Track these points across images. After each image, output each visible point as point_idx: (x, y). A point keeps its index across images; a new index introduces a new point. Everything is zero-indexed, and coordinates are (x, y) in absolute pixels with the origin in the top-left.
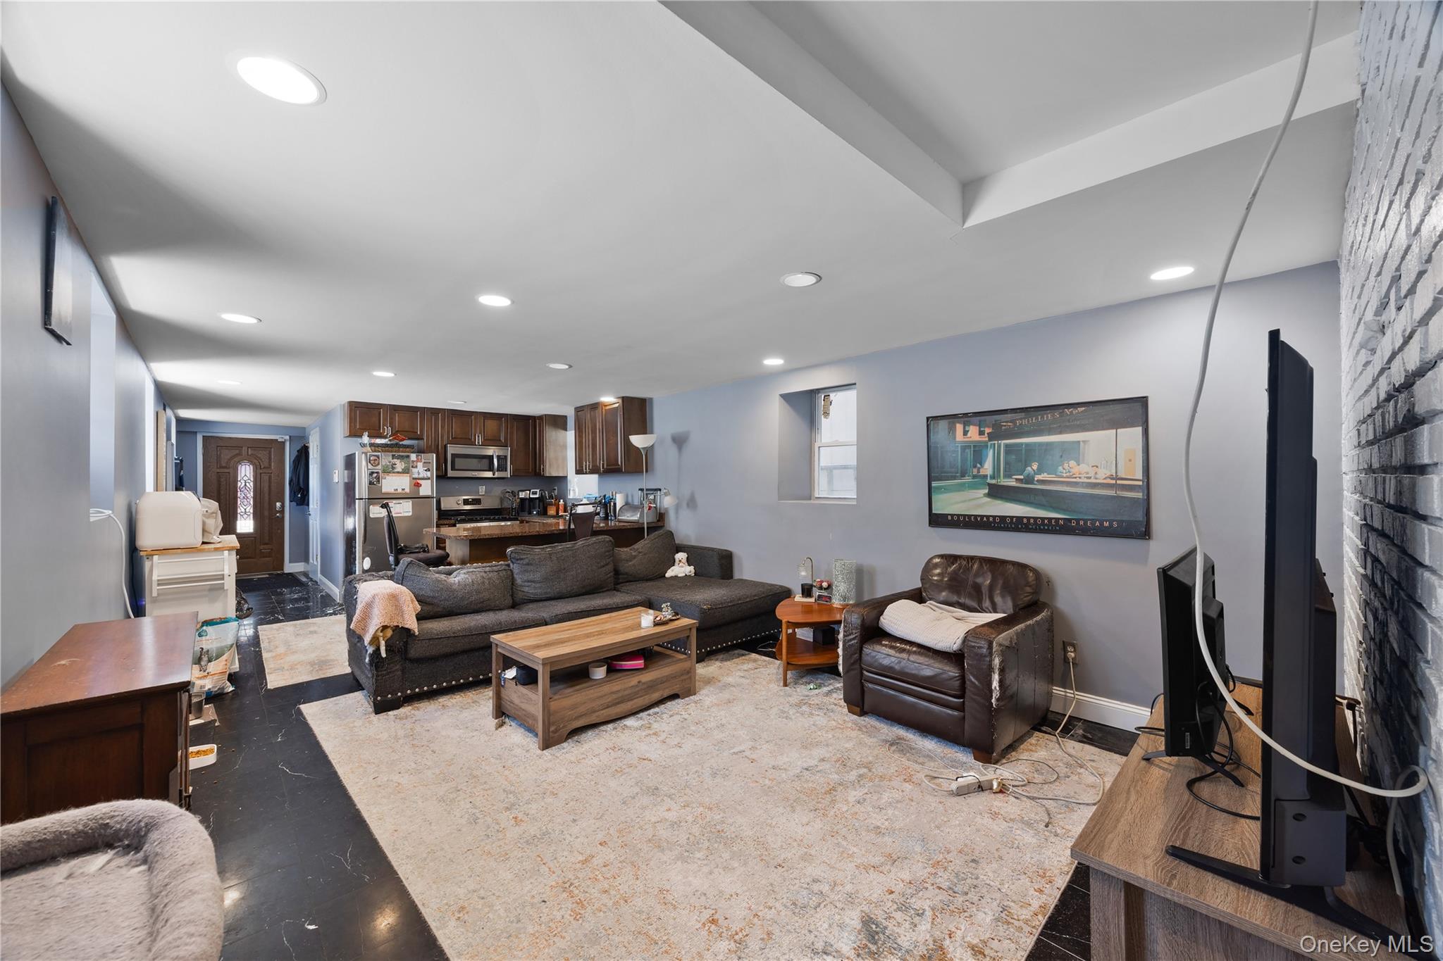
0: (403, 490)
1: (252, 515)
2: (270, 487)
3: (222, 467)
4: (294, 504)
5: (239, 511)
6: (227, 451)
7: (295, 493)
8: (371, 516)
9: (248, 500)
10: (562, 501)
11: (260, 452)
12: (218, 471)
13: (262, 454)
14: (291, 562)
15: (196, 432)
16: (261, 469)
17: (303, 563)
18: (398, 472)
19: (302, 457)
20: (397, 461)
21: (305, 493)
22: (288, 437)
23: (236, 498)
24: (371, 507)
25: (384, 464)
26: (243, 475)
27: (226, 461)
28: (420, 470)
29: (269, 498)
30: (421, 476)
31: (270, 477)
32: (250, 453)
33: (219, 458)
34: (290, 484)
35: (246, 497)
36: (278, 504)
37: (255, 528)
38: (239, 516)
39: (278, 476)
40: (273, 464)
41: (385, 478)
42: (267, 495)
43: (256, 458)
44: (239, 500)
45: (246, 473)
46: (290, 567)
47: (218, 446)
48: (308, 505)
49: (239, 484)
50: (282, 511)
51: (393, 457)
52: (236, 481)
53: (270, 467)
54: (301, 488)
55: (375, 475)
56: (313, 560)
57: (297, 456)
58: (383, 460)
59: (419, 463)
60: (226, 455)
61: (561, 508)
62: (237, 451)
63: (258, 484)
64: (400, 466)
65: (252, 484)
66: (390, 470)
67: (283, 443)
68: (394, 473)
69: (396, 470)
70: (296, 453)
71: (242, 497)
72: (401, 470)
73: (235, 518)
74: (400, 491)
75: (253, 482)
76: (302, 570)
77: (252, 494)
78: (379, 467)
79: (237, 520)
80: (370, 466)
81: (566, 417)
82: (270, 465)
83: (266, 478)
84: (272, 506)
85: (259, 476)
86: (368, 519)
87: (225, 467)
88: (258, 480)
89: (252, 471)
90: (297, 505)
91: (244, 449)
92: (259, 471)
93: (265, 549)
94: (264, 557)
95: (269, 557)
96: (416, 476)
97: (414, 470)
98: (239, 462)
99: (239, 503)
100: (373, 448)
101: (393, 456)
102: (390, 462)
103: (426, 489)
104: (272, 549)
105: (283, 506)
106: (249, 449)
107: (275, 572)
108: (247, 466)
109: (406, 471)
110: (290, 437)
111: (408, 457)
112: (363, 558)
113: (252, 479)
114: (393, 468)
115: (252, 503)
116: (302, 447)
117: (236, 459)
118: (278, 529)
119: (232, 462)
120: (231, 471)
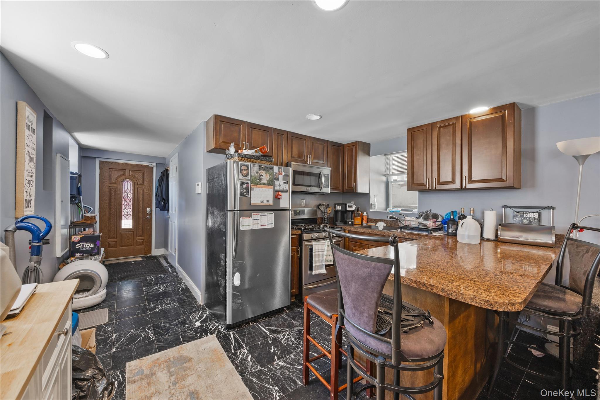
0: (268, 201)
1: (131, 217)
2: (143, 197)
3: (112, 183)
4: (159, 209)
5: (123, 213)
6: (116, 172)
7: (159, 202)
8: (242, 228)
9: (129, 206)
10: (365, 213)
11: (137, 173)
12: (110, 185)
13: (139, 175)
14: (155, 248)
15: (95, 158)
16: (137, 185)
17: (163, 249)
18: (264, 184)
19: (165, 176)
20: (263, 173)
21: (166, 202)
22: (155, 164)
23: (121, 204)
24: (241, 219)
25: (252, 174)
26: (126, 189)
27: (115, 179)
28: (280, 183)
29: (143, 205)
30: (282, 188)
31: (143, 191)
32: (130, 174)
33: (110, 177)
34: (156, 195)
35: (128, 204)
36: (148, 209)
37: (134, 225)
38: (123, 217)
39: (149, 190)
40: (145, 182)
41: (253, 190)
42: (141, 203)
43: (135, 177)
44: (123, 206)
45: (128, 187)
46: (156, 252)
47: (110, 168)
48: (168, 211)
49: (123, 195)
50: (151, 214)
51: (260, 168)
52: (121, 193)
53: (143, 184)
54: (163, 199)
55: (245, 186)
56: (172, 250)
57: (161, 176)
58: (252, 171)
59: (280, 176)
60: (115, 175)
61: (365, 219)
62: (123, 173)
63: (136, 194)
64: (265, 178)
65: (132, 195)
66: (257, 181)
67: (152, 168)
68: (260, 184)
69: (262, 182)
70: (160, 175)
71: (125, 204)
72: (266, 182)
73: (121, 219)
74: (265, 203)
75: (132, 193)
76: (163, 254)
77: (132, 202)
78: (249, 177)
79: (122, 220)
80: (241, 177)
81: (369, 144)
82: (143, 182)
83: (141, 191)
84: (144, 210)
85: (136, 190)
86: (239, 231)
87: (114, 183)
88: (136, 192)
89: (132, 185)
90: (161, 210)
91: (127, 171)
92: (136, 187)
93: (139, 239)
94: (138, 245)
95: (142, 245)
96: (277, 188)
97: (277, 182)
98: (124, 180)
99: (123, 207)
100: (241, 158)
101: (260, 166)
102: (257, 173)
103: (285, 202)
104: (144, 240)
105: (151, 211)
106: (130, 171)
107: (146, 255)
108: (129, 183)
109: (271, 183)
110: (156, 163)
111: (272, 168)
112: (233, 274)
113: (132, 192)
114: (260, 179)
115: (131, 208)
116: (164, 171)
117: (122, 178)
118: (148, 226)
119: (119, 180)
120: (118, 186)
